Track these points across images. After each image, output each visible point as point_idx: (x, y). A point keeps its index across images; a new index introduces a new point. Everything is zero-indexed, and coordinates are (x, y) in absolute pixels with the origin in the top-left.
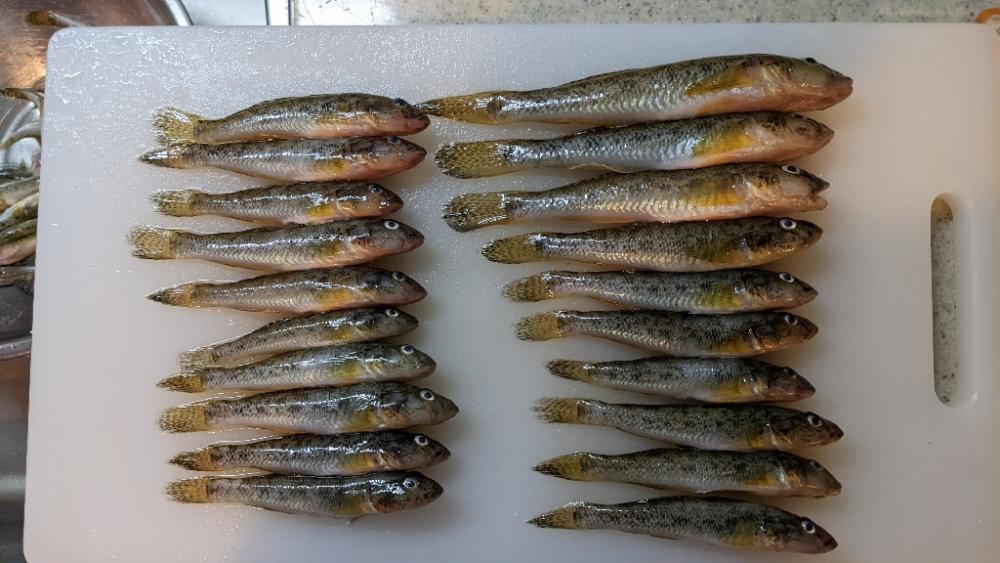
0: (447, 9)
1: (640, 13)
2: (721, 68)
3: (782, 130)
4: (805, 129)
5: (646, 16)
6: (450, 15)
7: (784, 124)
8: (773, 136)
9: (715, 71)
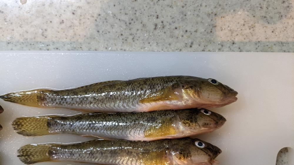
0: (25, 37)
1: (128, 40)
2: (160, 88)
3: (194, 124)
4: (208, 124)
5: (132, 41)
6: (27, 39)
7: (196, 122)
8: (189, 129)
9: (156, 90)
